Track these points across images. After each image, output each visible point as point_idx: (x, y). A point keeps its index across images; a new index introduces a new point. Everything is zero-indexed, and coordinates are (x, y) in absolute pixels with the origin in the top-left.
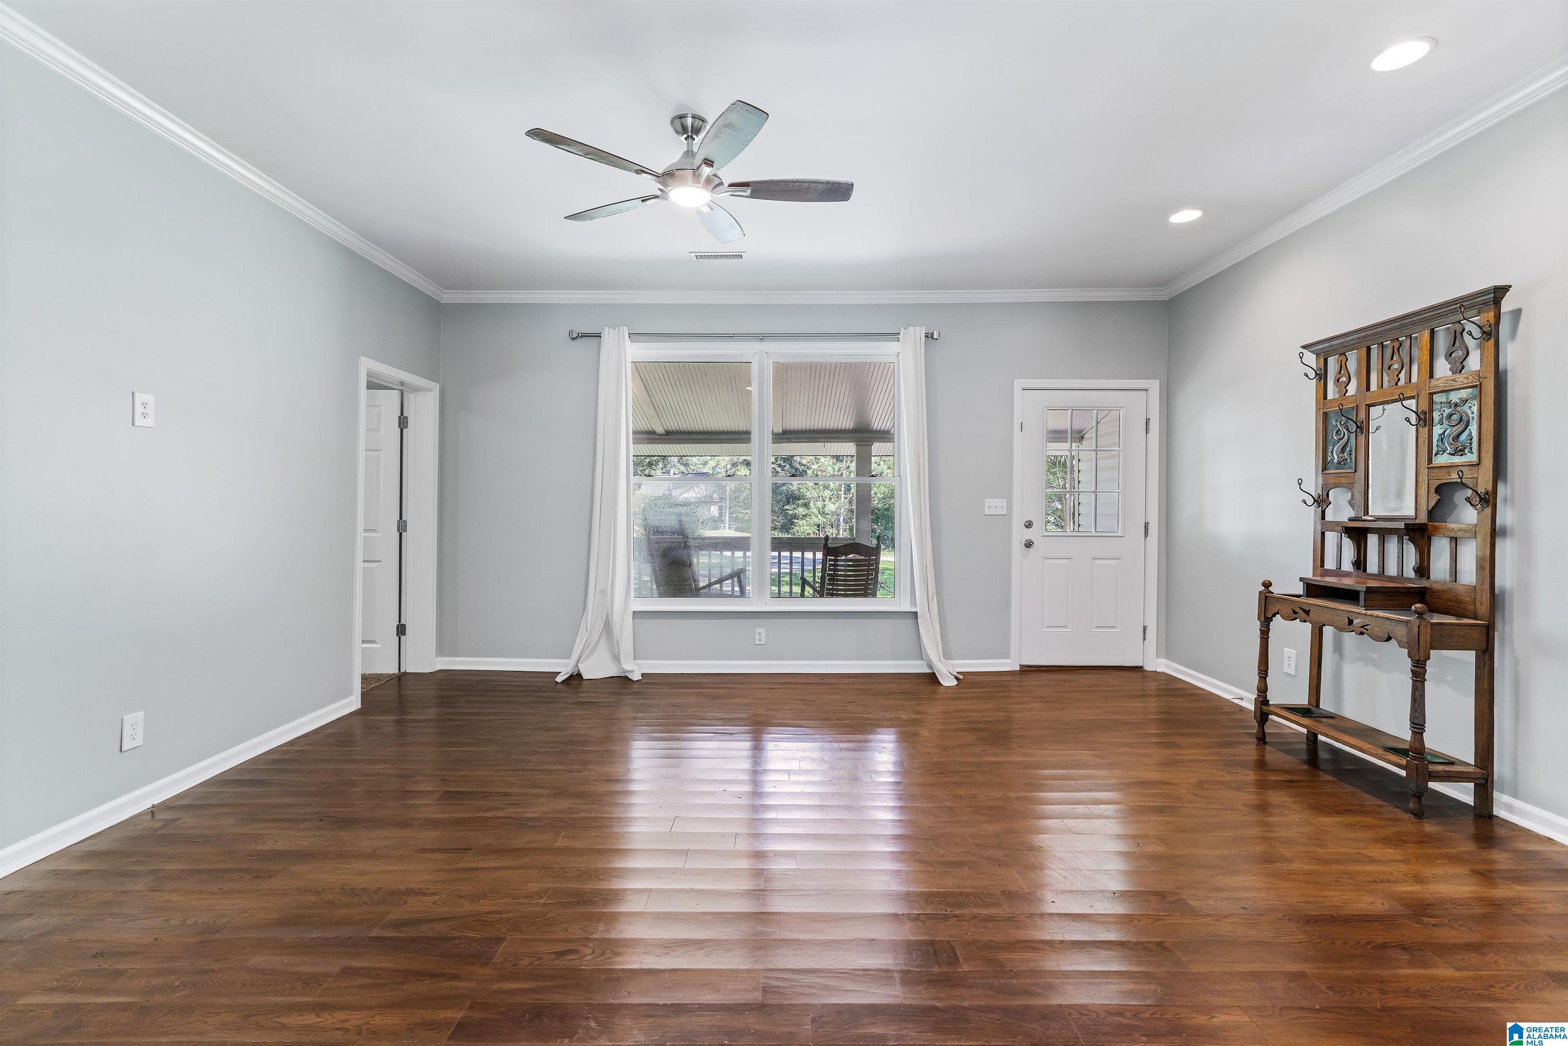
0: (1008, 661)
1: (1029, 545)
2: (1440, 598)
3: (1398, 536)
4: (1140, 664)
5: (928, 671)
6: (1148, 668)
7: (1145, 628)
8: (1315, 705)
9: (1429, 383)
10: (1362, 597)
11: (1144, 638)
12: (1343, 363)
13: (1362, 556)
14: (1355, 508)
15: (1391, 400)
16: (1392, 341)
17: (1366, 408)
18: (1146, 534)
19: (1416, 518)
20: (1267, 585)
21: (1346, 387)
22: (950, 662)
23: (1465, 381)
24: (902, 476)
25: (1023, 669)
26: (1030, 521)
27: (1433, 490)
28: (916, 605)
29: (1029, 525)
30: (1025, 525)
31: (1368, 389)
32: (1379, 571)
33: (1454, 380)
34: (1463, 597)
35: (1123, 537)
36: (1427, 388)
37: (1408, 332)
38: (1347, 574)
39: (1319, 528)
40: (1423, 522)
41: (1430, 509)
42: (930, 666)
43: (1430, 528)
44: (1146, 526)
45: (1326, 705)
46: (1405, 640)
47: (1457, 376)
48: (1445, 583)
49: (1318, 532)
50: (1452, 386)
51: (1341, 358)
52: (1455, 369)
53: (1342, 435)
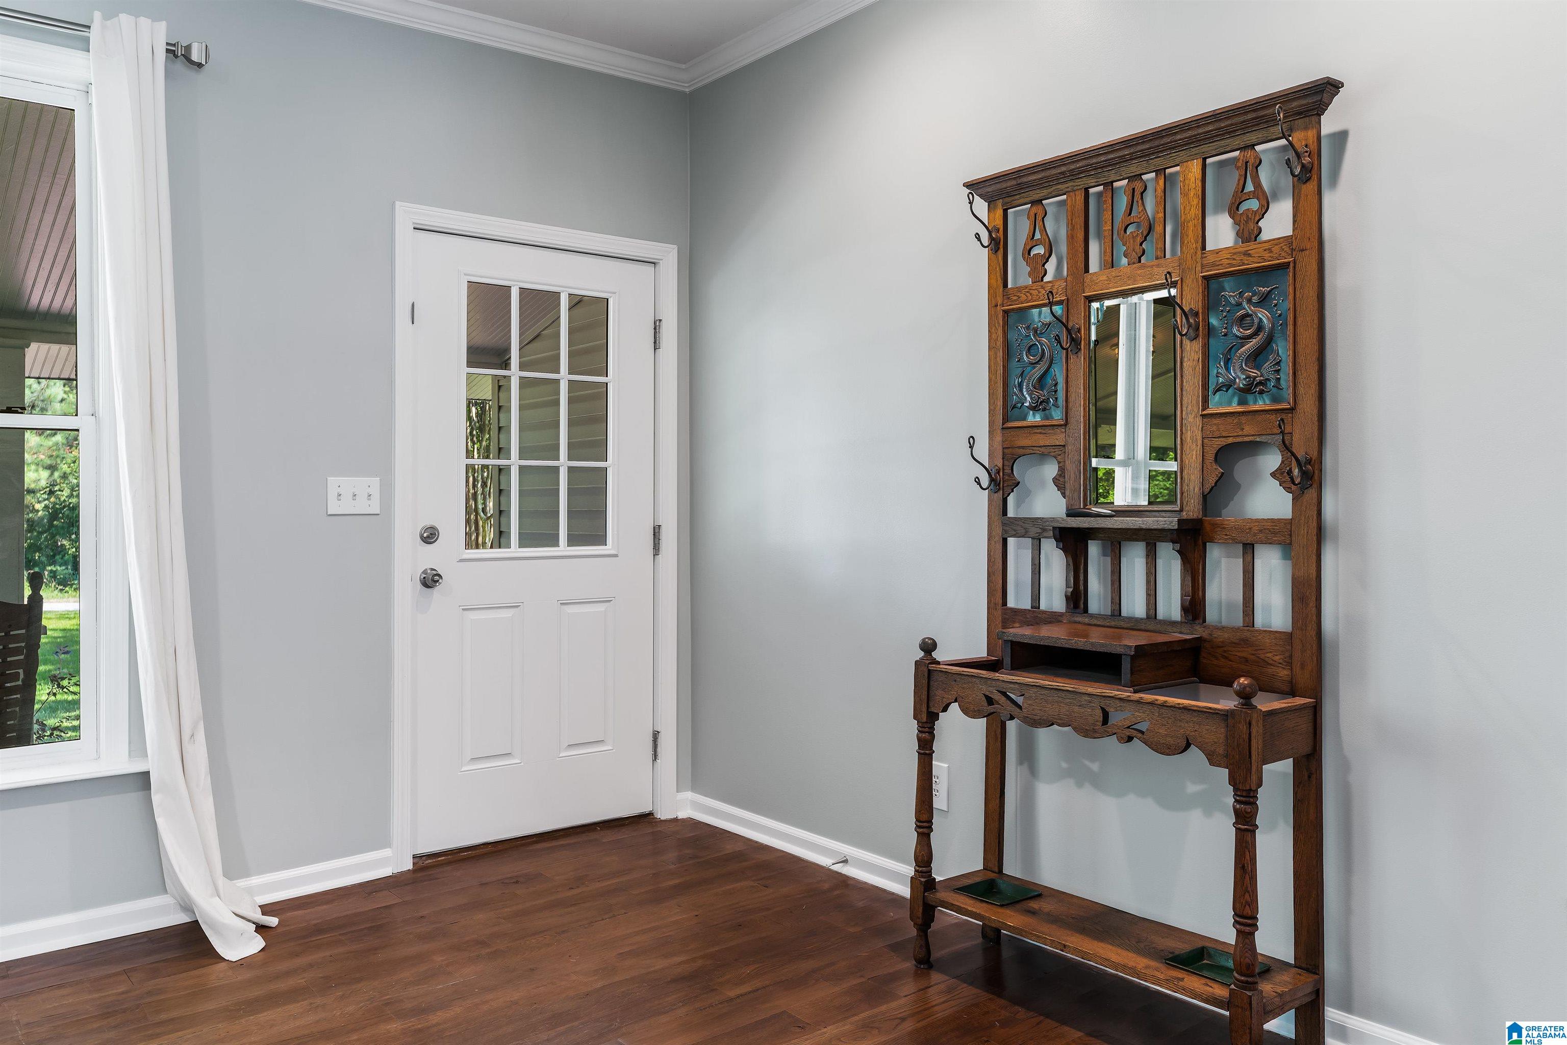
0: (386, 852)
1: (430, 581)
2: (1226, 658)
3: (1148, 544)
4: (646, 809)
5: (182, 918)
6: (663, 814)
7: (656, 735)
8: (996, 870)
9: (1202, 258)
10: (1126, 666)
11: (655, 756)
12: (1039, 218)
13: (1081, 582)
14: (1067, 493)
15: (1132, 289)
16: (1131, 179)
17: (1085, 303)
18: (656, 549)
19: (1181, 510)
20: (929, 647)
21: (1043, 265)
22: (242, 883)
23: (1267, 255)
24: (101, 412)
25: (420, 863)
26: (432, 528)
27: (1210, 457)
28: (145, 755)
29: (430, 536)
30: (422, 537)
31: (1087, 270)
32: (1113, 611)
33: (1246, 254)
34: (1269, 655)
35: (616, 556)
36: (1199, 268)
37: (1158, 163)
38: (1053, 618)
39: (998, 531)
40: (1195, 517)
41: (1207, 491)
42: (187, 906)
43: (1207, 527)
44: (656, 532)
45: (1012, 867)
46: (1221, 750)
47: (1252, 245)
48: (1235, 630)
49: (997, 539)
50: (1244, 264)
51: (1034, 210)
52: (1246, 234)
53: (1039, 354)
